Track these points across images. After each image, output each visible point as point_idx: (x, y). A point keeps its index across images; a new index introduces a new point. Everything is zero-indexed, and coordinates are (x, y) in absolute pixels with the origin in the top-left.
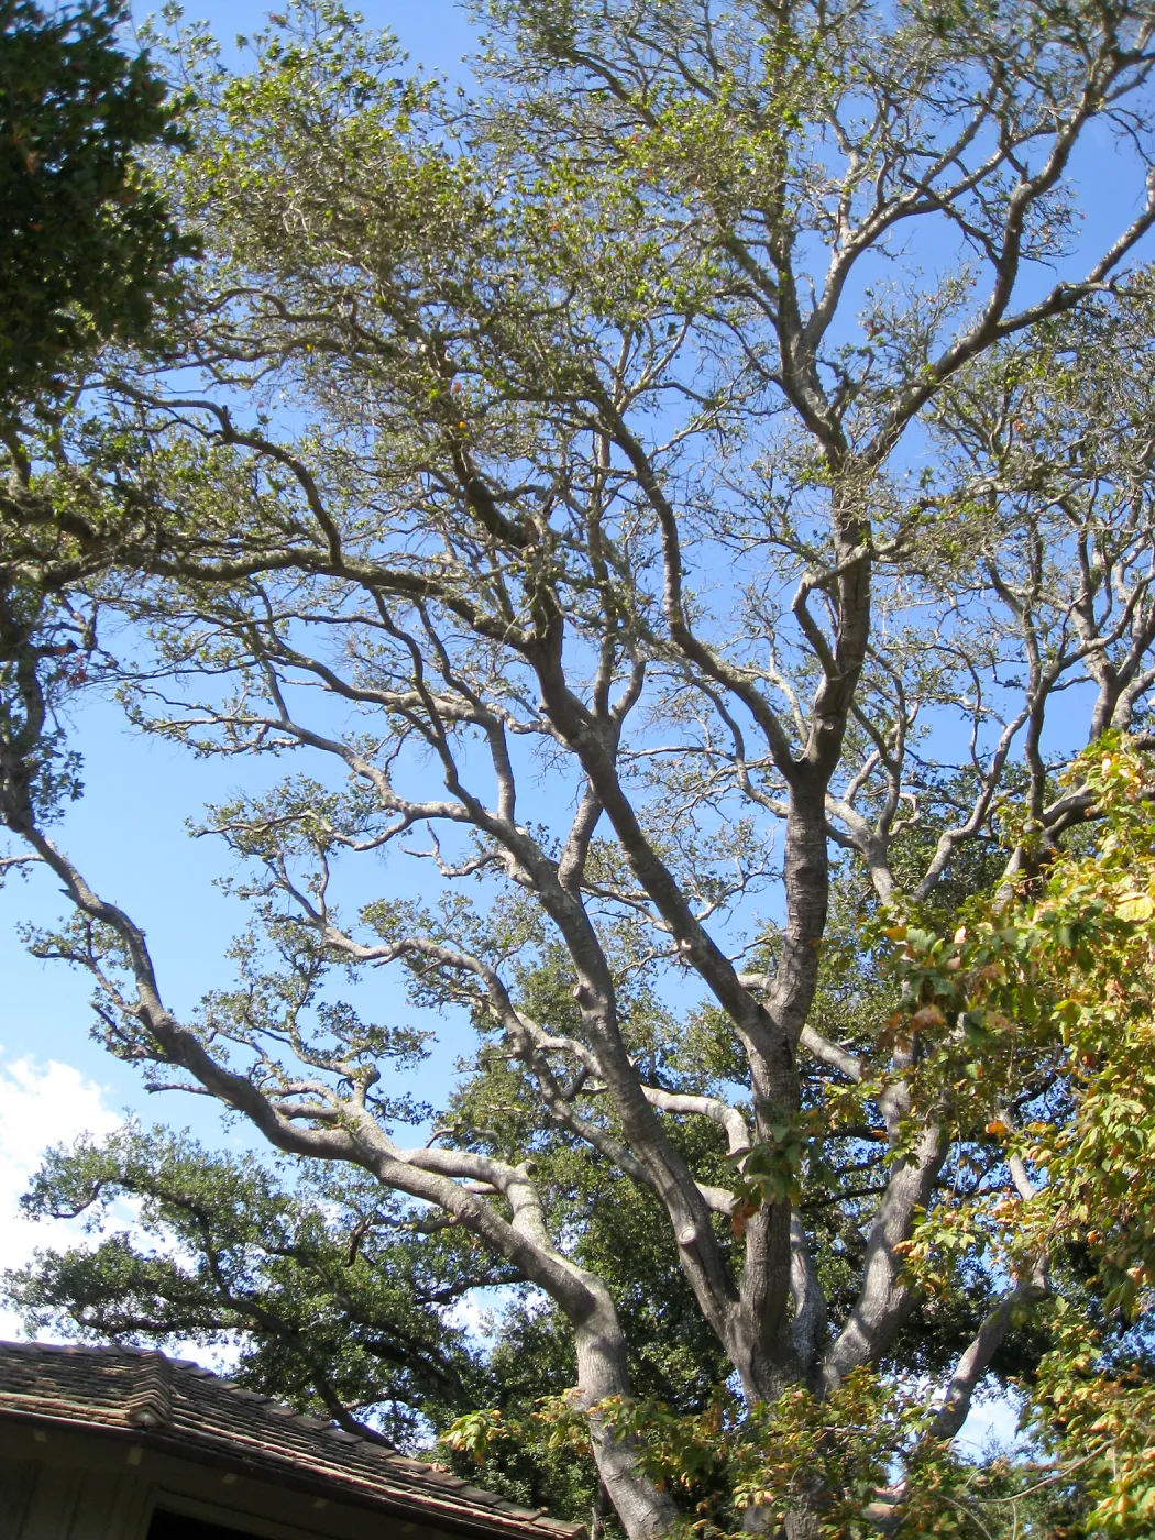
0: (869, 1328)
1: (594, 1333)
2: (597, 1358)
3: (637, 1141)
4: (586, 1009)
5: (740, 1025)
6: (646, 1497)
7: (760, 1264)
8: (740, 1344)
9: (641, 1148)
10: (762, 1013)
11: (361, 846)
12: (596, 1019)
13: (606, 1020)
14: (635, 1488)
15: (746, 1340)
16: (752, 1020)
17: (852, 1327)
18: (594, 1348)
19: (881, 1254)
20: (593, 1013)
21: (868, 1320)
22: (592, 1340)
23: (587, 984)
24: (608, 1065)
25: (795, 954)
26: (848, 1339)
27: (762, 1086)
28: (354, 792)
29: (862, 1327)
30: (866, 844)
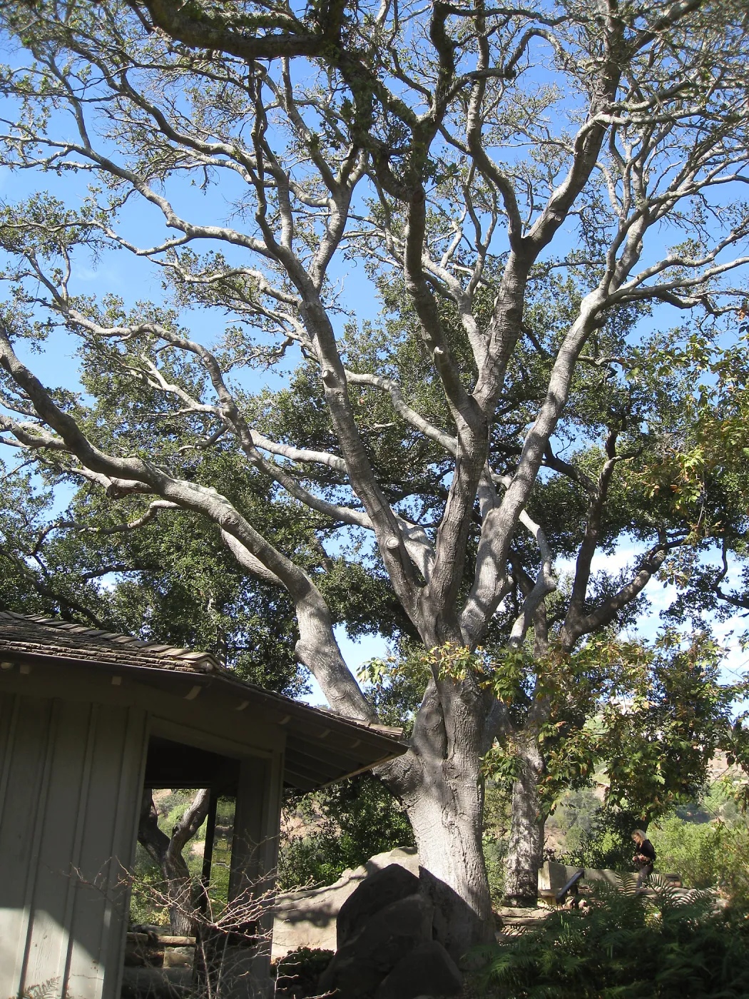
0: (485, 605)
1: (311, 605)
2: (316, 621)
3: (358, 479)
4: (329, 387)
5: (457, 407)
6: (361, 709)
7: (450, 563)
8: (426, 613)
9: (360, 484)
10: (472, 401)
11: (142, 252)
12: (338, 394)
13: (345, 396)
14: (354, 704)
15: (432, 611)
16: (466, 405)
17: (472, 604)
18: (312, 615)
19: (489, 560)
20: (336, 390)
21: (484, 600)
22: (309, 610)
23: (332, 370)
24: (344, 426)
25: (496, 365)
26: (471, 611)
27: (468, 448)
28: (83, 211)
29: (479, 604)
30: (459, 298)
